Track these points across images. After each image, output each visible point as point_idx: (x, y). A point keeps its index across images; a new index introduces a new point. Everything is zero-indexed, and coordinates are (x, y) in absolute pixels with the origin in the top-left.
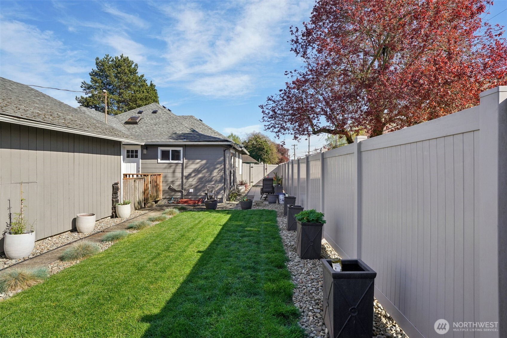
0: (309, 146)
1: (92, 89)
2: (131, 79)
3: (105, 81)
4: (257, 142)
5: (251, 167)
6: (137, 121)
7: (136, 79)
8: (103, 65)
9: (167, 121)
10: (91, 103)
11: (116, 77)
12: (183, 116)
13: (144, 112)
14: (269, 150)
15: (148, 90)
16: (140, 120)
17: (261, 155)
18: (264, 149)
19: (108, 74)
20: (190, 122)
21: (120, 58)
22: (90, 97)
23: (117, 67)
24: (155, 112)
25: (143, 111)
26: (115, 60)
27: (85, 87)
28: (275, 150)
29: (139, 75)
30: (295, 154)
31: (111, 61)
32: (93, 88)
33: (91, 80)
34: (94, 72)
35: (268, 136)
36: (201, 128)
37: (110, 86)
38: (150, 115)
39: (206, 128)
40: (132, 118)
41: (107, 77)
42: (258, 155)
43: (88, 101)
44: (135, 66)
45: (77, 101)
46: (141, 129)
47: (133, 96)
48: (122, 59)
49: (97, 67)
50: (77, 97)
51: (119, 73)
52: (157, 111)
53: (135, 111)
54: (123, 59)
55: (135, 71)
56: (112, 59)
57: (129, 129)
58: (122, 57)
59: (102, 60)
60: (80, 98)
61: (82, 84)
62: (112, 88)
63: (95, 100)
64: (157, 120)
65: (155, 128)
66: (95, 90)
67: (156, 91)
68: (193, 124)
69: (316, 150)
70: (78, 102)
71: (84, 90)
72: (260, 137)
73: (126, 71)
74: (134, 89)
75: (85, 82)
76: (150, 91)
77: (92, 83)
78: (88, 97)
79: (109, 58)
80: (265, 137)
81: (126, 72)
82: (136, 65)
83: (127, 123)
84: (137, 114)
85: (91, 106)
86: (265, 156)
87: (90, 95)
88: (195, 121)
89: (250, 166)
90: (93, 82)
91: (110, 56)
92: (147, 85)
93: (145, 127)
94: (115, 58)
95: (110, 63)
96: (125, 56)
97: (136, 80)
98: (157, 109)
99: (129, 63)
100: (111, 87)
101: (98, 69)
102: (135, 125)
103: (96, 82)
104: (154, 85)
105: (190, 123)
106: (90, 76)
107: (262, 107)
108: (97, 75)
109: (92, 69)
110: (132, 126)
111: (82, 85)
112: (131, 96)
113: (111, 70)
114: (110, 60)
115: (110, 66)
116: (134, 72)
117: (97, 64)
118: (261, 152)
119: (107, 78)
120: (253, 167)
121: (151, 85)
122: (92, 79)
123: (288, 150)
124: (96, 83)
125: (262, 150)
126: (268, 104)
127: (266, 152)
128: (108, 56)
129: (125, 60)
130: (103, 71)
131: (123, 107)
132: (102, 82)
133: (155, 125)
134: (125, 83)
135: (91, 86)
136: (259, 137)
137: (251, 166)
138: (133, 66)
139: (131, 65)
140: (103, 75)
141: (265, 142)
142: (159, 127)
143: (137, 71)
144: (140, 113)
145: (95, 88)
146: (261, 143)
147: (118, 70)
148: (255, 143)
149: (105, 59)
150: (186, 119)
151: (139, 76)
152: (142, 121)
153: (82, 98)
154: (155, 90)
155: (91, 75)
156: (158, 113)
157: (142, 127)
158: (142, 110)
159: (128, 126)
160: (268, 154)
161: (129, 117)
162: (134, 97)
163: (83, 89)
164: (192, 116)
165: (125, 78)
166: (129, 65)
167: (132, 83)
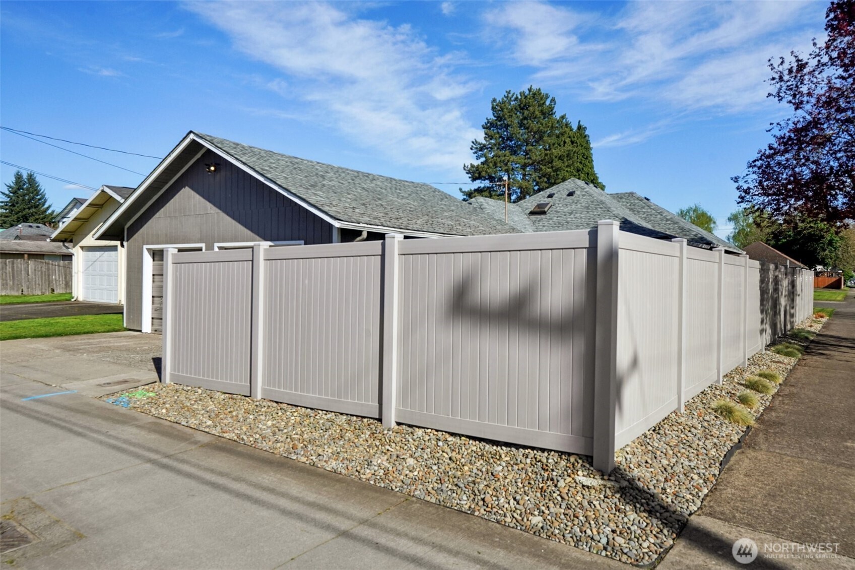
1: (486, 150)
2: (544, 125)
3: (505, 135)
6: (546, 209)
7: (552, 124)
8: (502, 110)
9: (587, 208)
10: (483, 174)
11: (521, 125)
12: (617, 194)
13: (556, 195)
15: (574, 137)
16: (550, 208)
19: (509, 123)
20: (628, 203)
21: (527, 92)
22: (483, 163)
23: (522, 109)
24: (571, 194)
25: (554, 194)
26: (520, 97)
27: (476, 148)
29: (558, 116)
31: (515, 101)
32: (487, 148)
33: (484, 136)
34: (488, 122)
36: (644, 213)
37: (511, 141)
38: (564, 199)
39: (653, 212)
40: (539, 206)
41: (507, 126)
43: (480, 170)
44: (551, 102)
45: (465, 172)
46: (551, 222)
47: (546, 155)
48: (531, 93)
49: (494, 114)
50: (465, 166)
51: (525, 118)
52: (574, 192)
53: (544, 195)
54: (533, 94)
55: (551, 111)
56: (515, 96)
57: (534, 222)
58: (530, 90)
59: (501, 101)
60: (469, 166)
61: (472, 144)
62: (515, 144)
63: (489, 167)
64: (573, 207)
65: (569, 219)
66: (490, 151)
67: (587, 138)
68: (632, 207)
70: (467, 173)
71: (475, 153)
73: (537, 113)
74: (549, 141)
75: (476, 141)
76: (576, 139)
77: (486, 141)
78: (480, 164)
79: (510, 95)
81: (536, 115)
82: (553, 100)
83: (532, 213)
84: (546, 199)
85: (484, 177)
87: (483, 159)
88: (636, 201)
90: (487, 139)
91: (512, 93)
92: (571, 130)
93: (555, 218)
94: (521, 93)
95: (512, 103)
96: (535, 88)
97: (552, 126)
98: (575, 189)
99: (541, 99)
100: (513, 142)
101: (495, 117)
102: (543, 216)
103: (491, 137)
104: (584, 128)
105: (628, 205)
106: (484, 130)
107: (736, 180)
108: (493, 127)
109: (487, 119)
110: (539, 217)
111: (472, 146)
112: (543, 155)
113: (514, 115)
114: (513, 99)
115: (512, 110)
116: (548, 113)
117: (493, 108)
119: (507, 129)
121: (579, 127)
122: (486, 134)
124: (491, 139)
126: (748, 173)
128: (509, 92)
129: (534, 94)
130: (501, 118)
131: (530, 175)
132: (501, 137)
133: (570, 214)
134: (535, 133)
135: (484, 146)
138: (548, 103)
139: (545, 102)
140: (501, 125)
142: (576, 218)
143: (554, 111)
144: (550, 196)
145: (490, 148)
147: (523, 114)
149: (505, 99)
150: (621, 198)
151: (558, 118)
152: (554, 208)
153: (472, 166)
154: (585, 136)
155: (484, 128)
156: (575, 195)
157: (551, 219)
158: (553, 192)
159: (533, 217)
161: (536, 205)
162: (549, 156)
163: (474, 151)
164: (631, 194)
165: (534, 125)
166: (542, 102)
167: (545, 132)
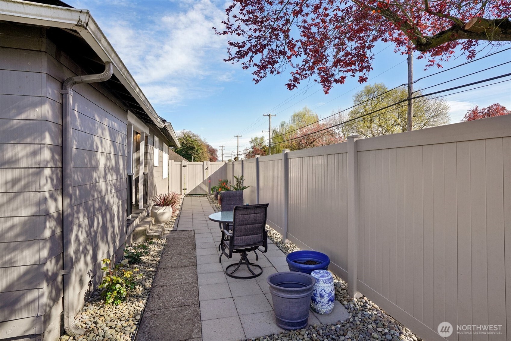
0: (238, 146)
4: (187, 141)
5: (184, 166)
14: (199, 149)
17: (191, 154)
18: (194, 148)
28: (206, 150)
30: (222, 155)
35: (199, 135)
42: (188, 154)
69: (247, 149)
72: (191, 136)
80: (195, 136)
86: (196, 155)
89: (181, 164)
118: (191, 151)
120: (186, 166)
123: (217, 150)
125: (192, 149)
127: (197, 152)
136: (189, 136)
137: (183, 164)
141: (195, 141)
146: (192, 141)
148: (185, 143)
160: (199, 154)
